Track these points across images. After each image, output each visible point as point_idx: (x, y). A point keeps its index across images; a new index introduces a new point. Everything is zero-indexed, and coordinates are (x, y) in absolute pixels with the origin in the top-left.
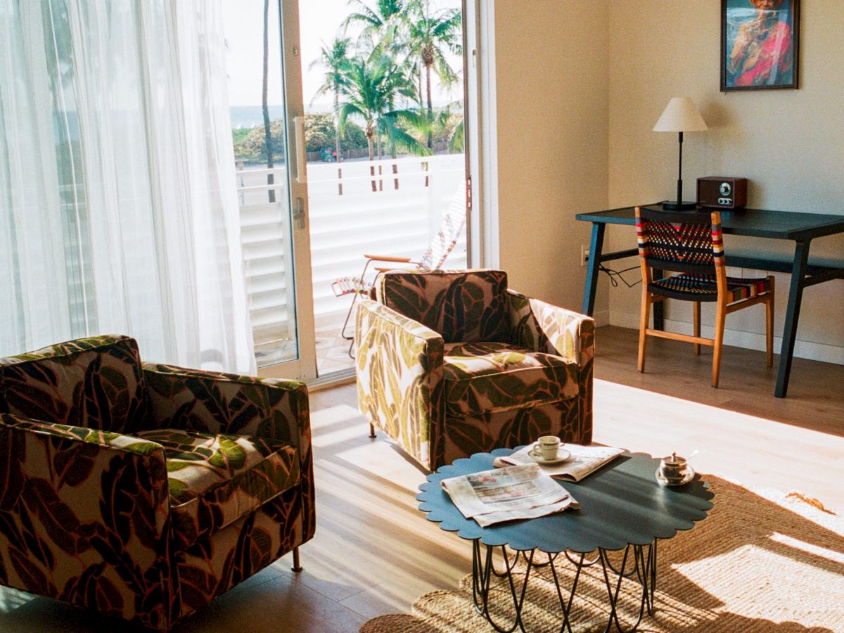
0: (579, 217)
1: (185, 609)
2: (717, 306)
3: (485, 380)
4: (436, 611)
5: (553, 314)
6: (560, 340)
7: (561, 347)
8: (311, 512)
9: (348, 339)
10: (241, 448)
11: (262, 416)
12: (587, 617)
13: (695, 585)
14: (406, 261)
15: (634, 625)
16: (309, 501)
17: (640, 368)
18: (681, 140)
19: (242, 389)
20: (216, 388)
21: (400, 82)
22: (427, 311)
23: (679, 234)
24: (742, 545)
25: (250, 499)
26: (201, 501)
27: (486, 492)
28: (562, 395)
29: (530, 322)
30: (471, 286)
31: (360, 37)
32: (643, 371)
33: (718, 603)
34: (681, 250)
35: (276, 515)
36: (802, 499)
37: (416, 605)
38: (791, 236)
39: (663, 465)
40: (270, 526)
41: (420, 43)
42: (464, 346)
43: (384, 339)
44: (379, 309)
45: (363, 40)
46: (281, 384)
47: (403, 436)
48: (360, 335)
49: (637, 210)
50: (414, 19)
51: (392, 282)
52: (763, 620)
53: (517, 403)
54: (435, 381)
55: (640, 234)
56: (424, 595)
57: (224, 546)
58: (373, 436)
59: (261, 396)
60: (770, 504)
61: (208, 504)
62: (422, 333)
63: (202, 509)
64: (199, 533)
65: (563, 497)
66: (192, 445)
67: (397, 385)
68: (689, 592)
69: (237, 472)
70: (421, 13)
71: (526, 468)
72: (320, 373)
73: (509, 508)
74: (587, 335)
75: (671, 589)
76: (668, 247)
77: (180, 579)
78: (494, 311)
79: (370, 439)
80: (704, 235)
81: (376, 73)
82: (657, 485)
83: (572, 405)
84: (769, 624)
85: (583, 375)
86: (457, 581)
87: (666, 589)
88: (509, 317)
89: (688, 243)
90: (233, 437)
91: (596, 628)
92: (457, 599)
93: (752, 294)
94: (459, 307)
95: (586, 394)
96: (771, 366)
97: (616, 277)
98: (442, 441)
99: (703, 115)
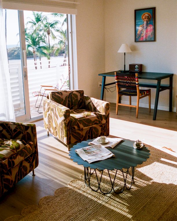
0: (99, 75)
1: (5, 190)
2: (137, 97)
3: (81, 120)
4: (75, 186)
5: (98, 102)
6: (100, 108)
7: (100, 110)
8: (37, 159)
9: (37, 107)
10: (18, 143)
11: (23, 134)
12: (117, 185)
13: (144, 174)
14: (52, 87)
15: (130, 187)
16: (37, 156)
17: (116, 113)
18: (125, 55)
19: (17, 126)
20: (9, 126)
21: (41, 39)
22: (63, 102)
23: (127, 79)
24: (153, 162)
25: (22, 158)
26: (9, 160)
27: (88, 153)
28: (102, 123)
29: (91, 104)
30: (74, 94)
31: (30, 27)
32: (117, 114)
33: (151, 179)
34: (127, 83)
35: (28, 161)
36: (167, 148)
37: (69, 184)
38: (156, 79)
39: (135, 143)
40: (27, 165)
41: (47, 29)
42: (74, 111)
43: (52, 110)
44: (50, 102)
45: (31, 28)
46: (28, 125)
47: (59, 136)
48: (45, 109)
49: (115, 73)
50: (45, 22)
51: (53, 94)
52: (164, 183)
53: (90, 126)
54: (68, 121)
55: (116, 79)
56: (71, 181)
57: (15, 171)
58: (48, 135)
59: (23, 128)
60: (158, 150)
61: (10, 160)
62: (64, 108)
63: (9, 162)
64: (8, 169)
65: (110, 153)
66: (4, 143)
67: (57, 122)
68: (142, 176)
69: (18, 150)
70: (47, 21)
71: (98, 145)
72: (31, 118)
73: (95, 157)
74: (108, 107)
75: (138, 176)
76: (124, 82)
77: (3, 182)
78: (81, 101)
79: (48, 136)
80: (133, 79)
81: (35, 37)
82: (133, 148)
83: (104, 125)
84: (165, 184)
85: (107, 118)
86: (79, 176)
87: (136, 176)
88: (85, 103)
89: (129, 81)
90: (15, 140)
91: (120, 188)
92: (80, 182)
93: (146, 94)
94: (72, 100)
95: (108, 122)
96: (150, 112)
97: (108, 90)
98: (70, 137)
99: (130, 48)
